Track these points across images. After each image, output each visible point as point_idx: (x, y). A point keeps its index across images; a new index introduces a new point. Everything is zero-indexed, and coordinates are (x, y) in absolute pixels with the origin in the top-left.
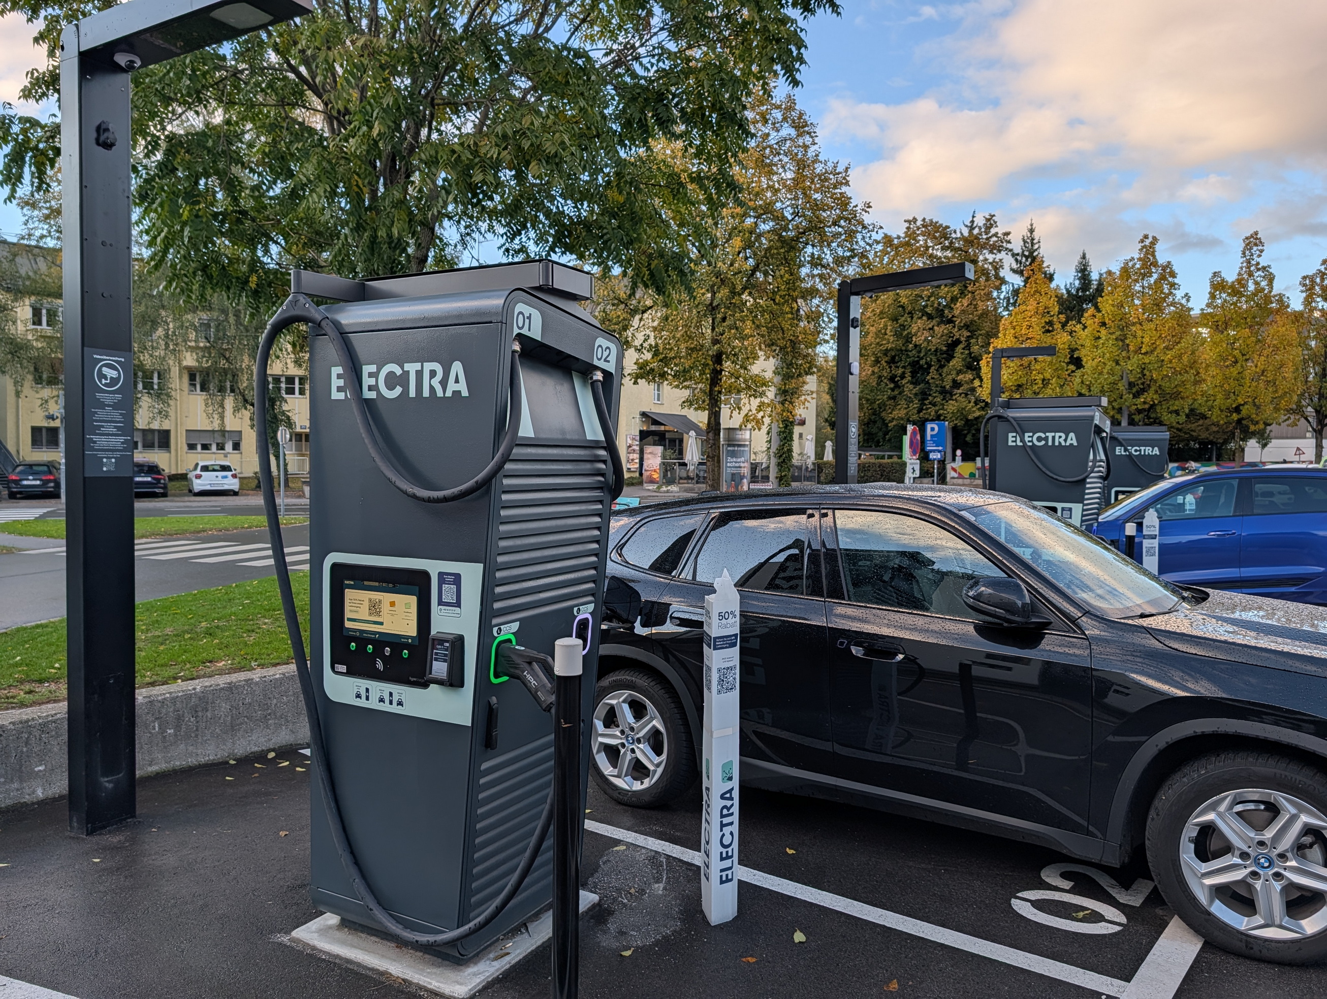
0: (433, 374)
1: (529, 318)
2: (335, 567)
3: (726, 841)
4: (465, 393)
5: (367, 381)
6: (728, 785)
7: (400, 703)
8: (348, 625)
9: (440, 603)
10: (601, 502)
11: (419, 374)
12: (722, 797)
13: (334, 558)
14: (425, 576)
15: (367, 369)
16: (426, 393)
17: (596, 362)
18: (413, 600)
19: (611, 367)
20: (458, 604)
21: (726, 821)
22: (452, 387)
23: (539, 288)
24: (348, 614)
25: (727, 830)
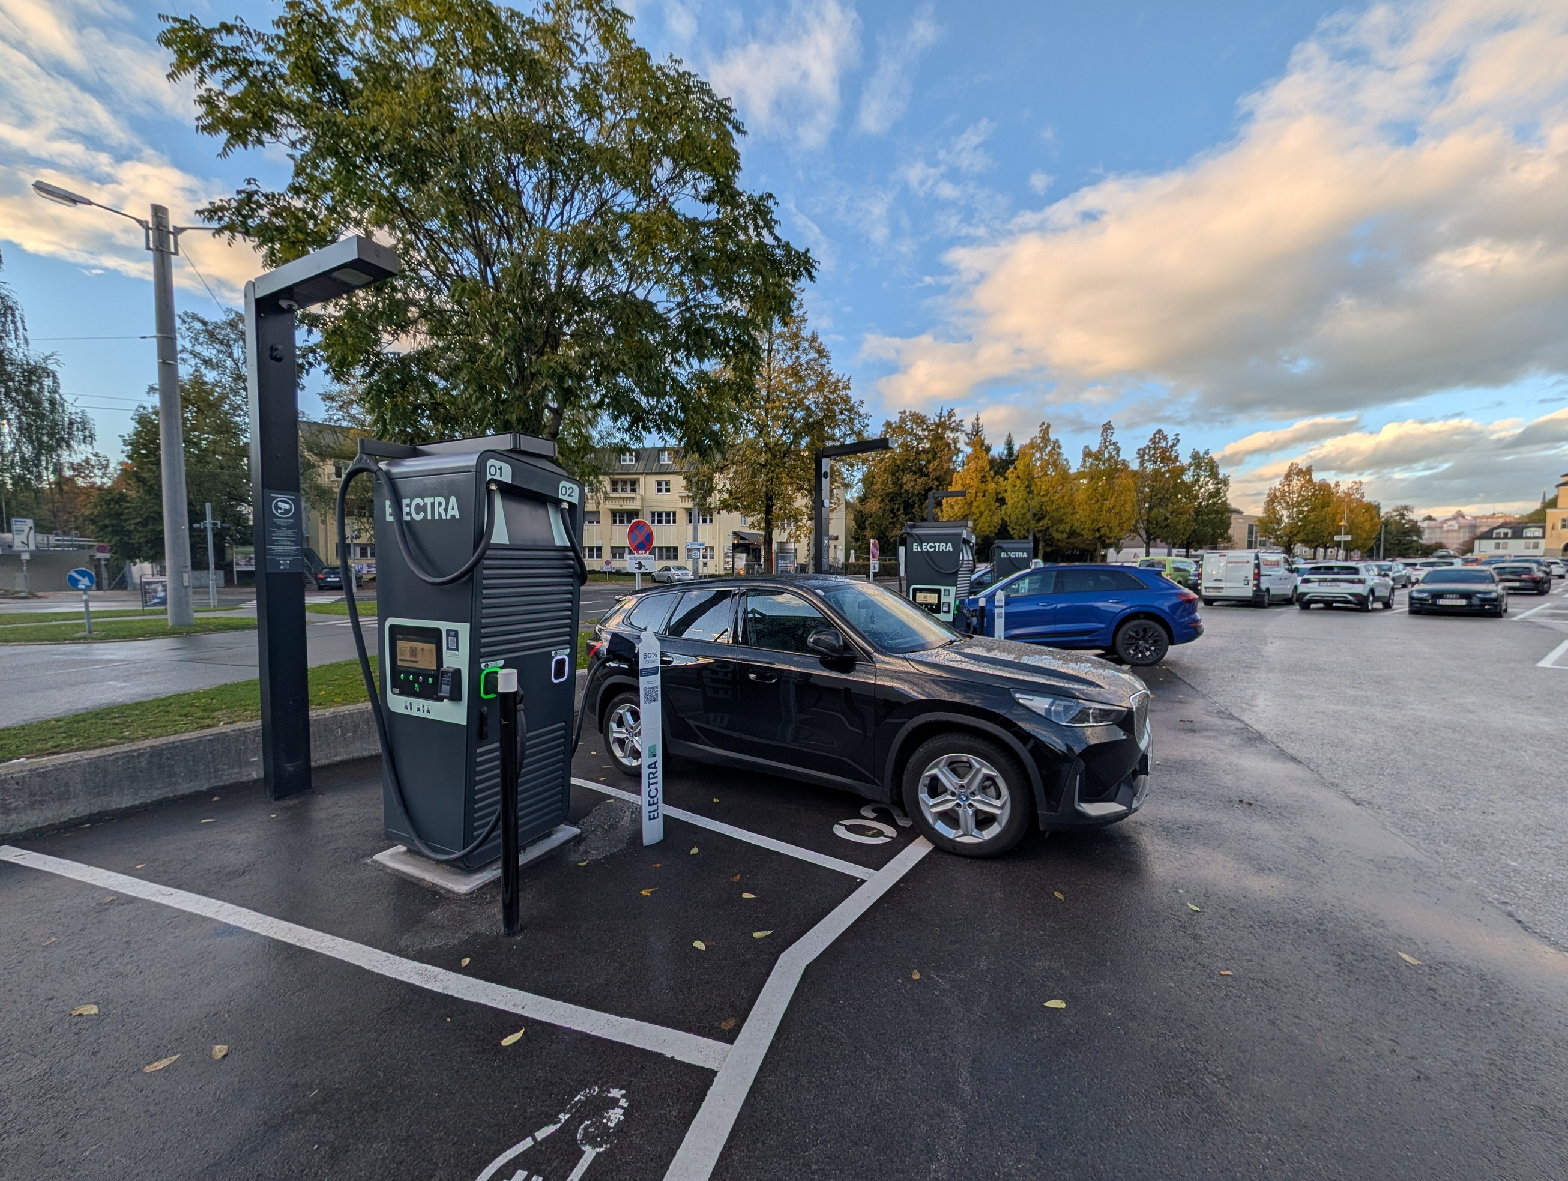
0: (440, 504)
1: (501, 469)
2: (392, 627)
3: (653, 793)
4: (457, 517)
5: (406, 509)
6: (653, 760)
7: (428, 712)
8: (399, 663)
9: (448, 649)
10: (572, 585)
11: (433, 504)
12: (649, 767)
13: (391, 621)
14: (438, 631)
15: (405, 501)
16: (437, 517)
17: (561, 496)
18: (433, 646)
19: (575, 500)
20: (457, 649)
21: (652, 781)
22: (450, 512)
23: (511, 451)
24: (399, 657)
25: (653, 787)
